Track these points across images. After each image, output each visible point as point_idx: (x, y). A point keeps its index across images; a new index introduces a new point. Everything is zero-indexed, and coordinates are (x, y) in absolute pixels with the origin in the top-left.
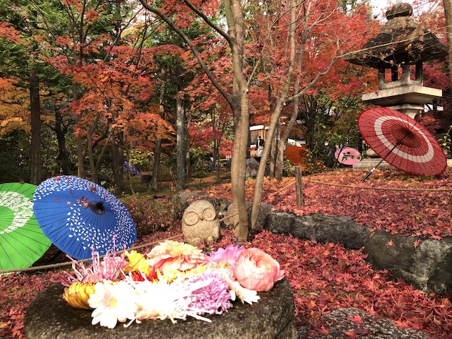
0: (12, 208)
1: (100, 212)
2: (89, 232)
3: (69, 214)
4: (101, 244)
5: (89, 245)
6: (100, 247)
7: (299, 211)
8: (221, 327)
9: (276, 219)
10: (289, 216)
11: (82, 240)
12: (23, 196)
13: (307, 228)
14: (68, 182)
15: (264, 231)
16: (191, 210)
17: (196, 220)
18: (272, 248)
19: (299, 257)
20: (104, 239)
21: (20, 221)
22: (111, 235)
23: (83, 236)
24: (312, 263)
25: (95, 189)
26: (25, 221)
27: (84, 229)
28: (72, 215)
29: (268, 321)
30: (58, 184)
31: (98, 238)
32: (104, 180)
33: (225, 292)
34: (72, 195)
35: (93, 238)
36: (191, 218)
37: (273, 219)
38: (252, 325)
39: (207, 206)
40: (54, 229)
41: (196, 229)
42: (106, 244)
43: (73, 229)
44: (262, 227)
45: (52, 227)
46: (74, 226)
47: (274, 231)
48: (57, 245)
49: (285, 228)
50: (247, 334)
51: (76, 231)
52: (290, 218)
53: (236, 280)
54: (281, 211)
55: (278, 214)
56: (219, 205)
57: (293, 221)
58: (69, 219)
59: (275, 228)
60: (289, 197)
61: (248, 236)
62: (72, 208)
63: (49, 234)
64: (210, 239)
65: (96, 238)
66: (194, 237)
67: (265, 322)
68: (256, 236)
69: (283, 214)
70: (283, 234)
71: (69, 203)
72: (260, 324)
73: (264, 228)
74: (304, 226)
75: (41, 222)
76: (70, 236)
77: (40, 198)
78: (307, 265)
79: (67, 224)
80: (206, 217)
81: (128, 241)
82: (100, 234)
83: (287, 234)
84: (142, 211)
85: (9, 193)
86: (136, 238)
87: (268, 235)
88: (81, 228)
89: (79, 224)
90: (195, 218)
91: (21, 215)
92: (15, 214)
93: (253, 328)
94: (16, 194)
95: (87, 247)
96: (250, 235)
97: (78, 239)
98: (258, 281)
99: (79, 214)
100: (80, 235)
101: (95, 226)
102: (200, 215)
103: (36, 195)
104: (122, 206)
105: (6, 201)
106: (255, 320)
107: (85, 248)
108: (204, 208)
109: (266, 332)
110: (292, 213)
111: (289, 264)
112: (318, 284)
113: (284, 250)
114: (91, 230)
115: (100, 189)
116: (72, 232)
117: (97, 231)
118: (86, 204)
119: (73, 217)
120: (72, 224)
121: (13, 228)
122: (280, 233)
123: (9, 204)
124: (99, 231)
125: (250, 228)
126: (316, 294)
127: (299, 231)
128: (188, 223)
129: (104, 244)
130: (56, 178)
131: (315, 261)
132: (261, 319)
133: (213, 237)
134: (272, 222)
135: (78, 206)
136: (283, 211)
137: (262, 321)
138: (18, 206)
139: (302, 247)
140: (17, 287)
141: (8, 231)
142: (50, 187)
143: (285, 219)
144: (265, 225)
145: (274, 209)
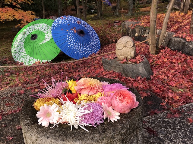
0: (44, 32)
1: (82, 35)
2: (77, 45)
3: (68, 36)
4: (83, 51)
5: (77, 51)
6: (82, 52)
7: (189, 38)
8: (91, 136)
9: (174, 42)
10: (182, 41)
11: (74, 49)
12: (48, 26)
13: (191, 49)
14: (67, 19)
15: (167, 48)
16: (120, 42)
17: (122, 47)
18: (168, 59)
19: (182, 66)
20: (84, 49)
21: (48, 38)
22: (87, 46)
23: (75, 47)
24: (187, 71)
25: (80, 23)
26: (50, 38)
27: (75, 44)
28: (69, 37)
29: (117, 133)
30: (62, 20)
31: (81, 48)
32: (93, 9)
33: (101, 115)
34: (69, 26)
35: (79, 48)
36: (120, 46)
37: (173, 42)
38: (108, 136)
39: (128, 40)
40: (61, 43)
41: (122, 52)
42: (85, 51)
43: (70, 44)
44: (166, 45)
45: (60, 42)
46: (70, 42)
47: (172, 48)
48: (63, 51)
49: (179, 47)
50: (104, 140)
51: (71, 44)
52: (183, 42)
53: (111, 105)
54: (178, 37)
55: (176, 39)
56: (145, 30)
57: (184, 44)
58: (67, 39)
59: (173, 46)
60: (187, 27)
61: (156, 51)
62: (69, 33)
63: (59, 46)
64: (129, 57)
65: (80, 48)
66: (121, 56)
67: (116, 134)
68: (161, 51)
69: (179, 39)
70: (177, 51)
71: (67, 30)
72: (113, 135)
73: (167, 46)
74: (190, 47)
75: (55, 40)
76: (69, 47)
77: (54, 28)
78: (184, 72)
79: (67, 41)
80: (128, 46)
81: (96, 49)
82: (82, 46)
83: (179, 51)
84: (104, 33)
85: (43, 24)
86: (100, 48)
87: (168, 51)
88: (73, 43)
89: (72, 41)
90: (122, 46)
91: (48, 35)
92: (45, 35)
93: (108, 137)
94: (45, 25)
95: (76, 52)
96: (157, 51)
97: (72, 48)
98: (121, 109)
99: (72, 36)
100: (73, 46)
101: (80, 42)
102: (125, 45)
103: (53, 26)
104: (93, 31)
105: (42, 28)
106: (111, 133)
107: (75, 53)
108: (127, 41)
109: (116, 139)
110: (185, 39)
111: (173, 71)
112: (187, 84)
113: (174, 61)
114: (78, 44)
115: (82, 22)
116: (69, 45)
117: (81, 44)
118: (75, 31)
119: (70, 38)
120: (69, 41)
121: (45, 42)
122: (175, 50)
123: (43, 30)
124: (82, 44)
125: (157, 47)
126: (183, 91)
127: (186, 50)
128: (118, 48)
129: (84, 51)
130: (61, 17)
131: (190, 70)
132: (114, 133)
133: (131, 56)
134: (172, 43)
135: (72, 32)
136: (179, 38)
137: (114, 134)
138: (46, 31)
139: (186, 59)
140: (48, 68)
141: (44, 43)
142: (59, 22)
143: (180, 42)
144: (168, 44)
145: (174, 36)
